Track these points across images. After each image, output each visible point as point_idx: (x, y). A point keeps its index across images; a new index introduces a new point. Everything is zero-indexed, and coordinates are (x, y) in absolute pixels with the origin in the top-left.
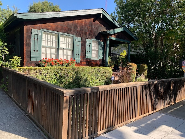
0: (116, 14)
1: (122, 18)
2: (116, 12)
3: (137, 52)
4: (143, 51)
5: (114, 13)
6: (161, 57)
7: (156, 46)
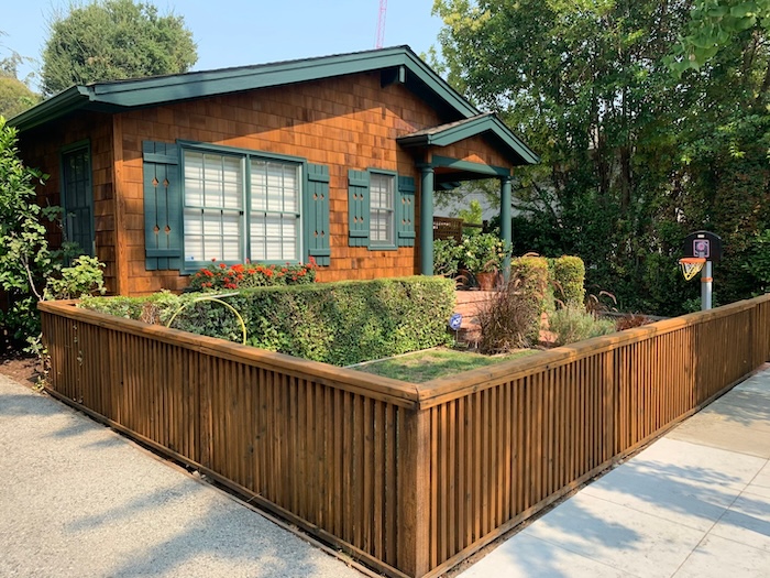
0: (441, 59)
1: (464, 74)
2: (439, 48)
3: (532, 209)
4: (553, 204)
5: (433, 51)
6: (625, 225)
7: (605, 183)
